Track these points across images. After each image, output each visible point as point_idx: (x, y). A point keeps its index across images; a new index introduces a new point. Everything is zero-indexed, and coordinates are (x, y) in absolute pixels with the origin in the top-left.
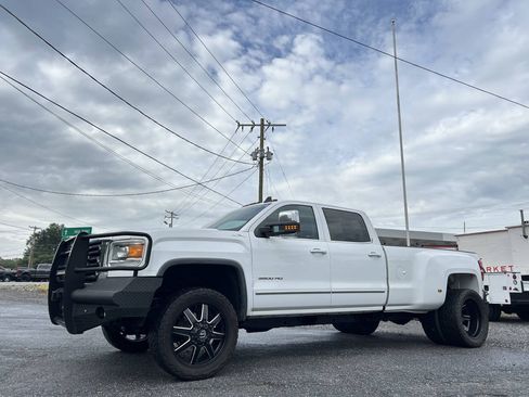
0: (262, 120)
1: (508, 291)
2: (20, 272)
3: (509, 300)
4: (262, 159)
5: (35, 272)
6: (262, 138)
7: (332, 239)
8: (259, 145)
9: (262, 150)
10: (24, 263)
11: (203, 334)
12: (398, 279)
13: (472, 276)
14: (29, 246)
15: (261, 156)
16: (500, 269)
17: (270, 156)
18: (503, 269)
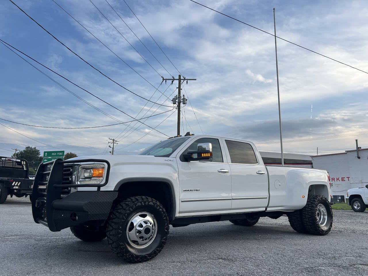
0: (180, 76)
6: (179, 89)
7: (232, 162)
9: (180, 97)
12: (276, 189)
15: (179, 101)
16: (340, 179)
17: (185, 101)
18: (343, 179)
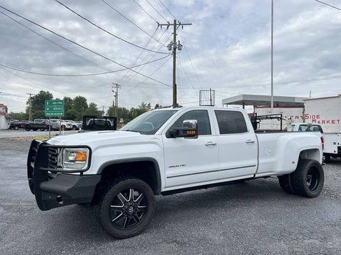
0: (175, 21)
1: (337, 145)
2: (24, 124)
3: (337, 151)
4: (175, 49)
5: (33, 124)
6: (175, 35)
7: (221, 133)
8: (173, 40)
9: (175, 43)
10: (26, 117)
11: (131, 210)
12: (265, 156)
13: (316, 150)
14: (28, 105)
15: (175, 48)
16: (330, 122)
17: (180, 47)
18: (333, 122)
